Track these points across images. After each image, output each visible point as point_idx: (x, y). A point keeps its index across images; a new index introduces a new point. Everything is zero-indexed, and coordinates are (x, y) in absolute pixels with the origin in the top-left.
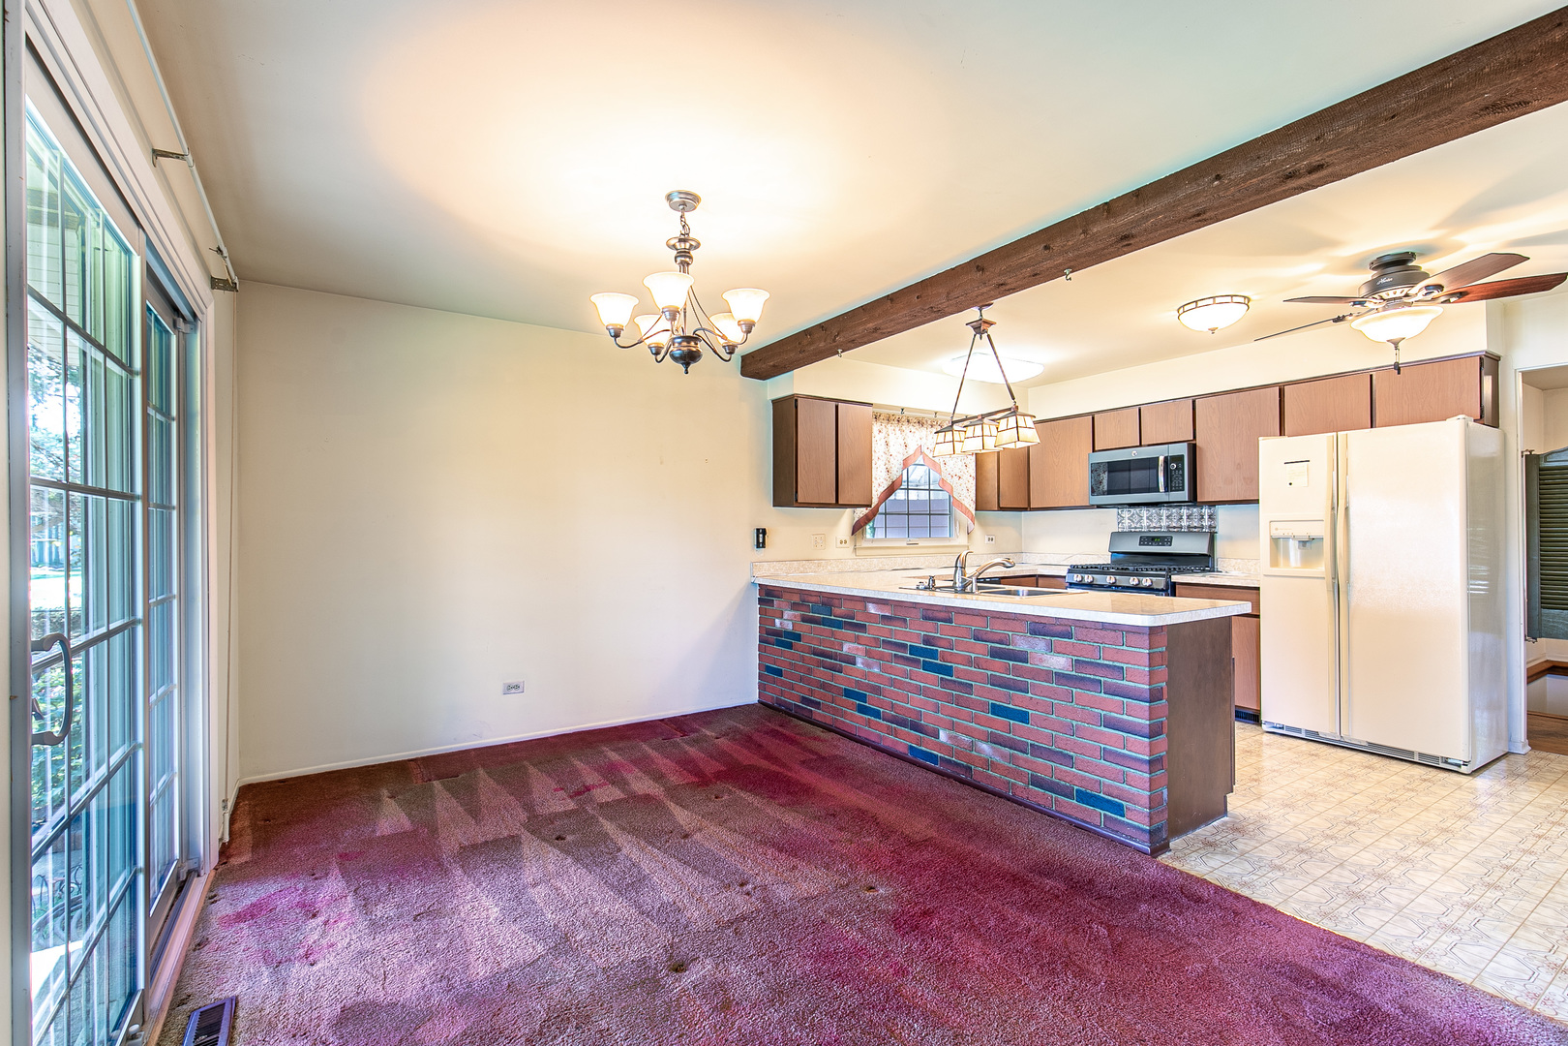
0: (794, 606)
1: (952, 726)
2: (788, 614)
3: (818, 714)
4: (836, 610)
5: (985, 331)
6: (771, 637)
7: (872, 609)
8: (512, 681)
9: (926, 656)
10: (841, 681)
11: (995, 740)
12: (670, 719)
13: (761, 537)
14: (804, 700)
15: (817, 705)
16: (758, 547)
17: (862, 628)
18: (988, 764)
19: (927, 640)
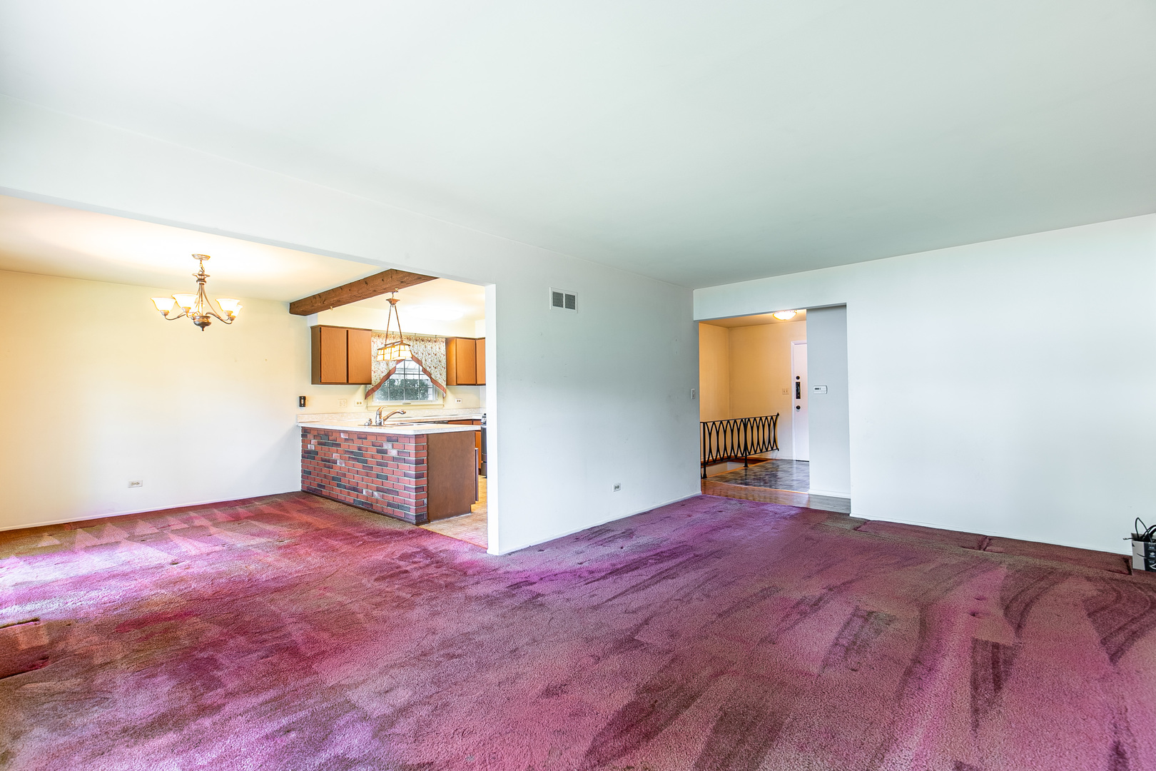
0: (315, 437)
1: (367, 487)
2: (313, 441)
3: (325, 492)
4: (330, 438)
5: (394, 304)
6: (307, 455)
7: (343, 436)
8: (135, 480)
9: (358, 456)
10: (333, 473)
11: (378, 490)
12: (240, 500)
13: (303, 401)
14: (320, 486)
15: (324, 487)
16: (301, 406)
17: (339, 445)
18: (377, 501)
19: (360, 449)
